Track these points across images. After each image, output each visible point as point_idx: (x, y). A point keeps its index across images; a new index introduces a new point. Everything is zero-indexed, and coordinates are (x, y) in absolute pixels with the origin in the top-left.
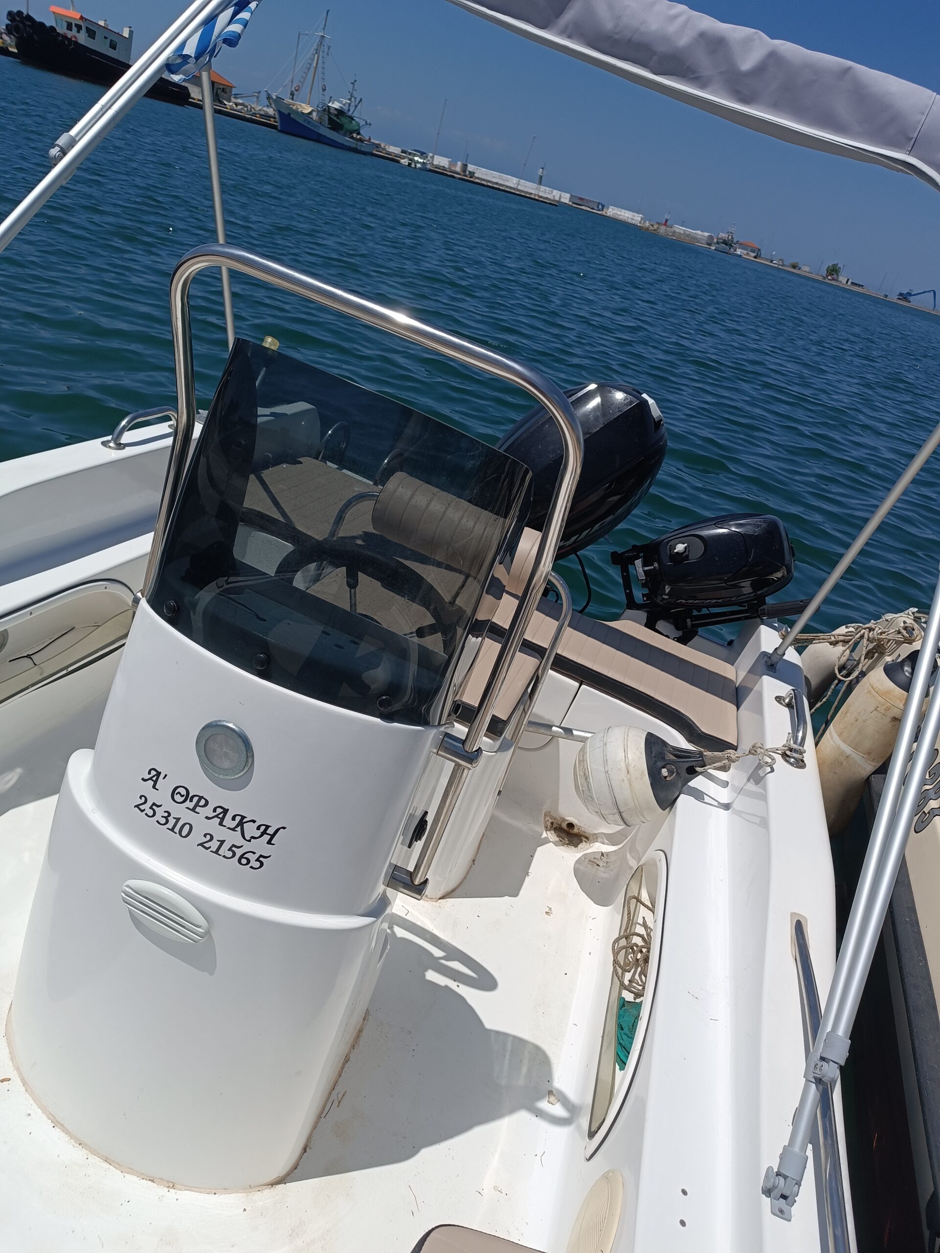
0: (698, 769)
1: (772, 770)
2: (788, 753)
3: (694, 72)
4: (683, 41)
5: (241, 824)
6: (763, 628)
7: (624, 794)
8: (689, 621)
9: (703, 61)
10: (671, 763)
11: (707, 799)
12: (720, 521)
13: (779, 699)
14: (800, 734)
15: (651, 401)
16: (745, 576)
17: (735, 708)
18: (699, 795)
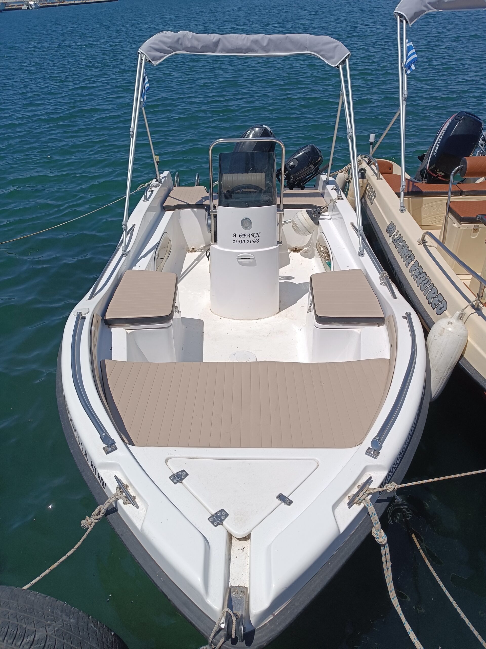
0: (320, 212)
1: (336, 203)
2: (339, 198)
3: (254, 50)
4: (248, 44)
5: (253, 235)
6: (321, 176)
7: (306, 225)
8: (301, 184)
9: (255, 47)
10: (314, 213)
11: (325, 219)
12: (299, 152)
13: (332, 189)
14: (340, 193)
15: (267, 127)
16: (311, 164)
17: (323, 198)
18: (323, 219)
